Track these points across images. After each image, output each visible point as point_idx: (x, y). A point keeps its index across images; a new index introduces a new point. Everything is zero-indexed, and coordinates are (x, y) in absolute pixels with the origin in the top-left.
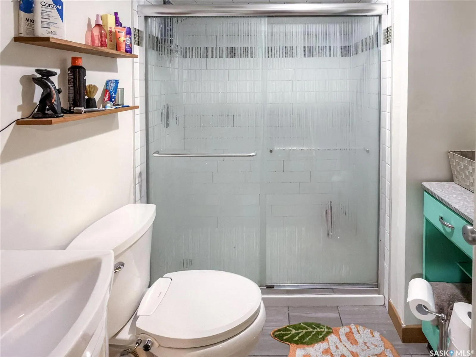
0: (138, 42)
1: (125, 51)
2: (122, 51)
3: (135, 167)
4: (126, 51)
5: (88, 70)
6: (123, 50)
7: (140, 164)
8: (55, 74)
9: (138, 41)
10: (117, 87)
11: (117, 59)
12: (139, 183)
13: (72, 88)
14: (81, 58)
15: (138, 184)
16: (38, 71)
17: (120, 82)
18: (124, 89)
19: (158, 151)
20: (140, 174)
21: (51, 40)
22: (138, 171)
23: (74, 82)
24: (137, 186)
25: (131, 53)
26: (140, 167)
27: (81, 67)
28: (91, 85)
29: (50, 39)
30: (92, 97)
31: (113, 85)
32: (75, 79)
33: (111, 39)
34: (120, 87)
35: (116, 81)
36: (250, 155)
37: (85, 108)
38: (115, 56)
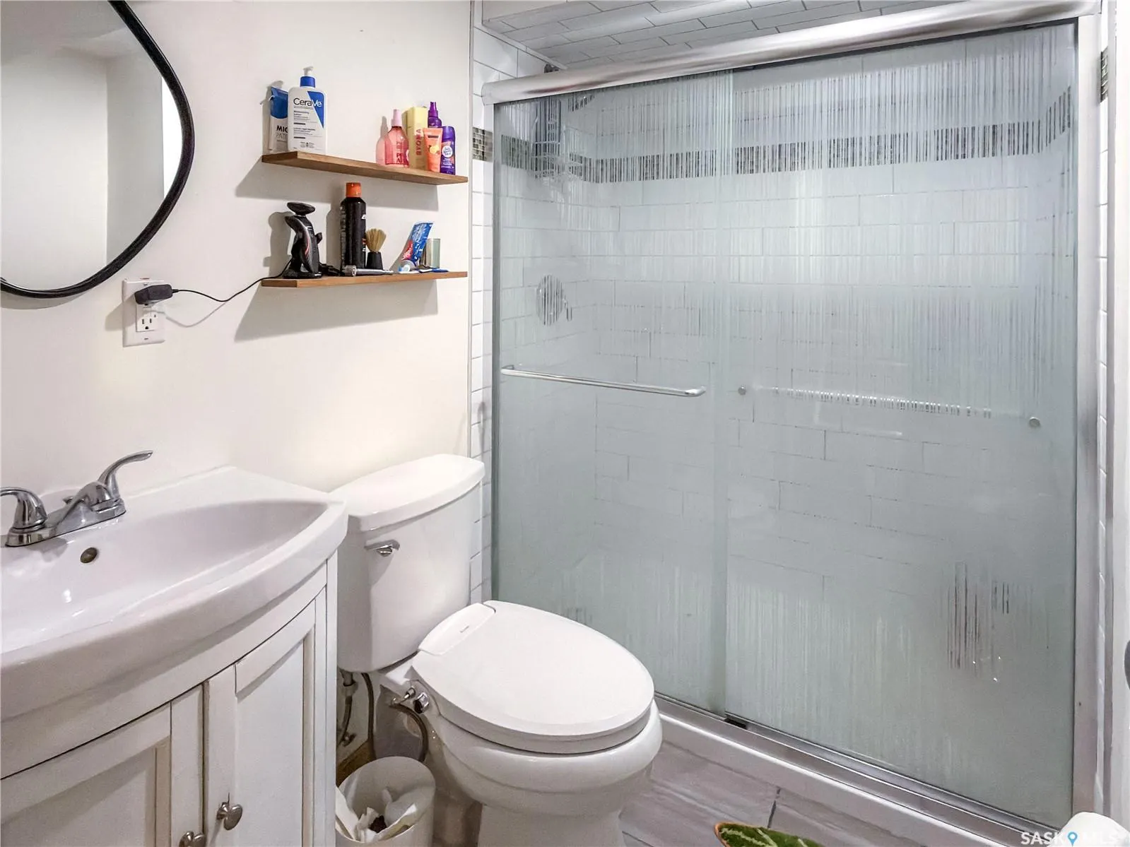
0: (483, 154)
1: (439, 170)
2: (435, 170)
3: (470, 392)
4: (443, 170)
5: (370, 205)
6: (436, 168)
7: (483, 388)
8: (312, 210)
9: (483, 152)
10: (427, 236)
11: (438, 186)
12: (479, 423)
13: (344, 234)
14: (359, 184)
15: (477, 425)
16: (290, 205)
17: (433, 226)
18: (441, 241)
19: (513, 366)
20: (483, 407)
21: (300, 156)
22: (478, 398)
23: (347, 224)
24: (475, 428)
25: (453, 173)
26: (481, 395)
27: (360, 199)
28: (375, 230)
29: (298, 154)
30: (376, 251)
31: (421, 232)
32: (348, 218)
33: (419, 150)
34: (432, 236)
35: (428, 224)
36: (687, 393)
37: (357, 268)
38: (433, 182)
